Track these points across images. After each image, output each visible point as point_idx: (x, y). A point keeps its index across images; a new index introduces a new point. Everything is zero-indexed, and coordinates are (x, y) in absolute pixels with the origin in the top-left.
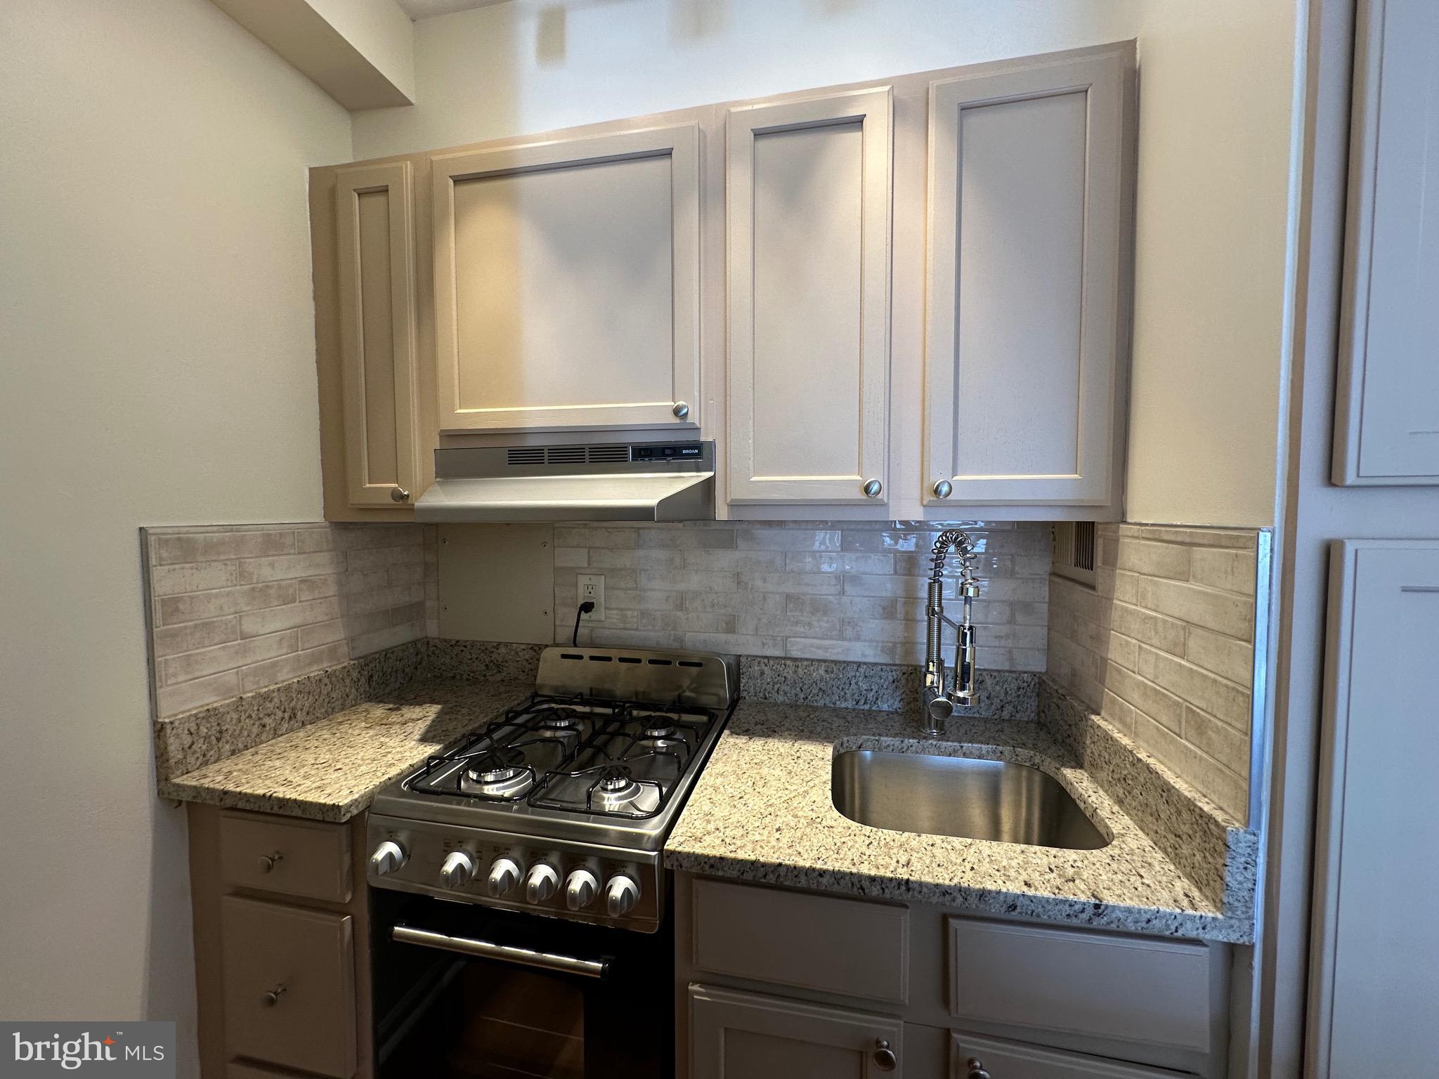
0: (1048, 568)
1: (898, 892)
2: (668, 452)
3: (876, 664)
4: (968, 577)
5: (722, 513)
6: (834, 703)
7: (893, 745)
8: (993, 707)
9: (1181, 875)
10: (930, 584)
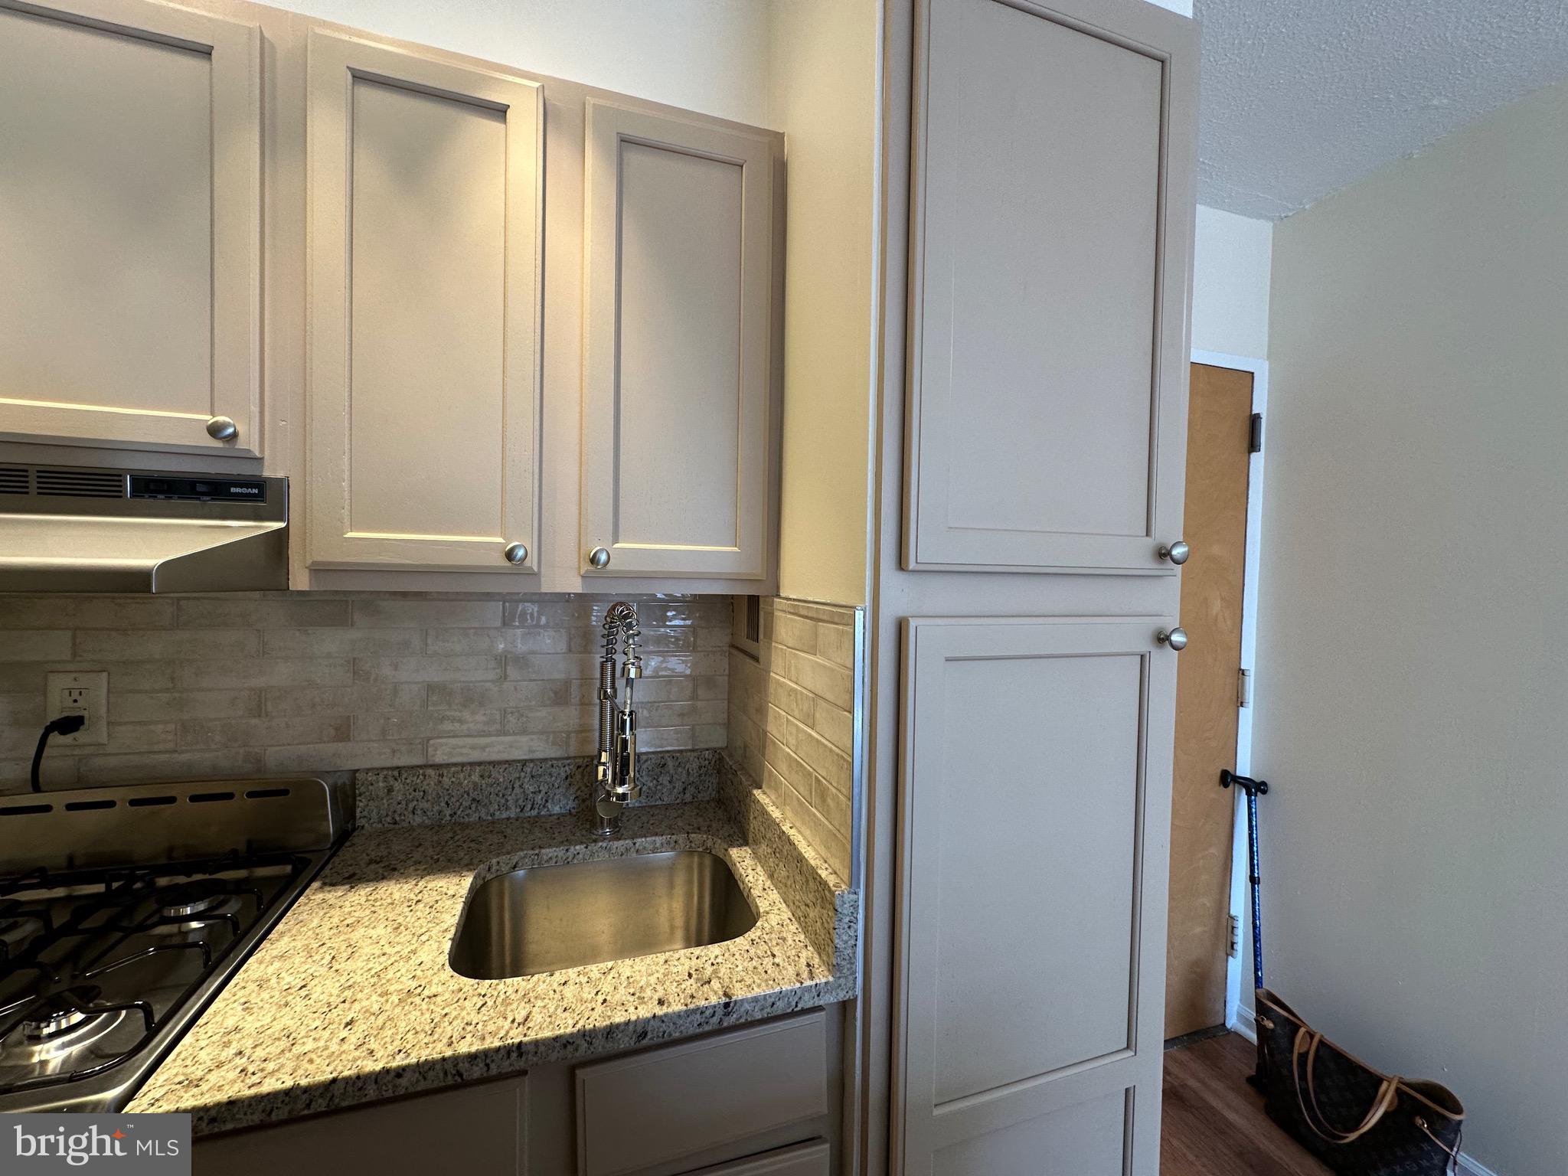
0: (727, 639)
1: (508, 1062)
2: (200, 488)
3: (545, 760)
4: (631, 656)
5: (300, 580)
6: (492, 815)
7: (557, 856)
8: (675, 790)
9: (808, 944)
10: (602, 664)
